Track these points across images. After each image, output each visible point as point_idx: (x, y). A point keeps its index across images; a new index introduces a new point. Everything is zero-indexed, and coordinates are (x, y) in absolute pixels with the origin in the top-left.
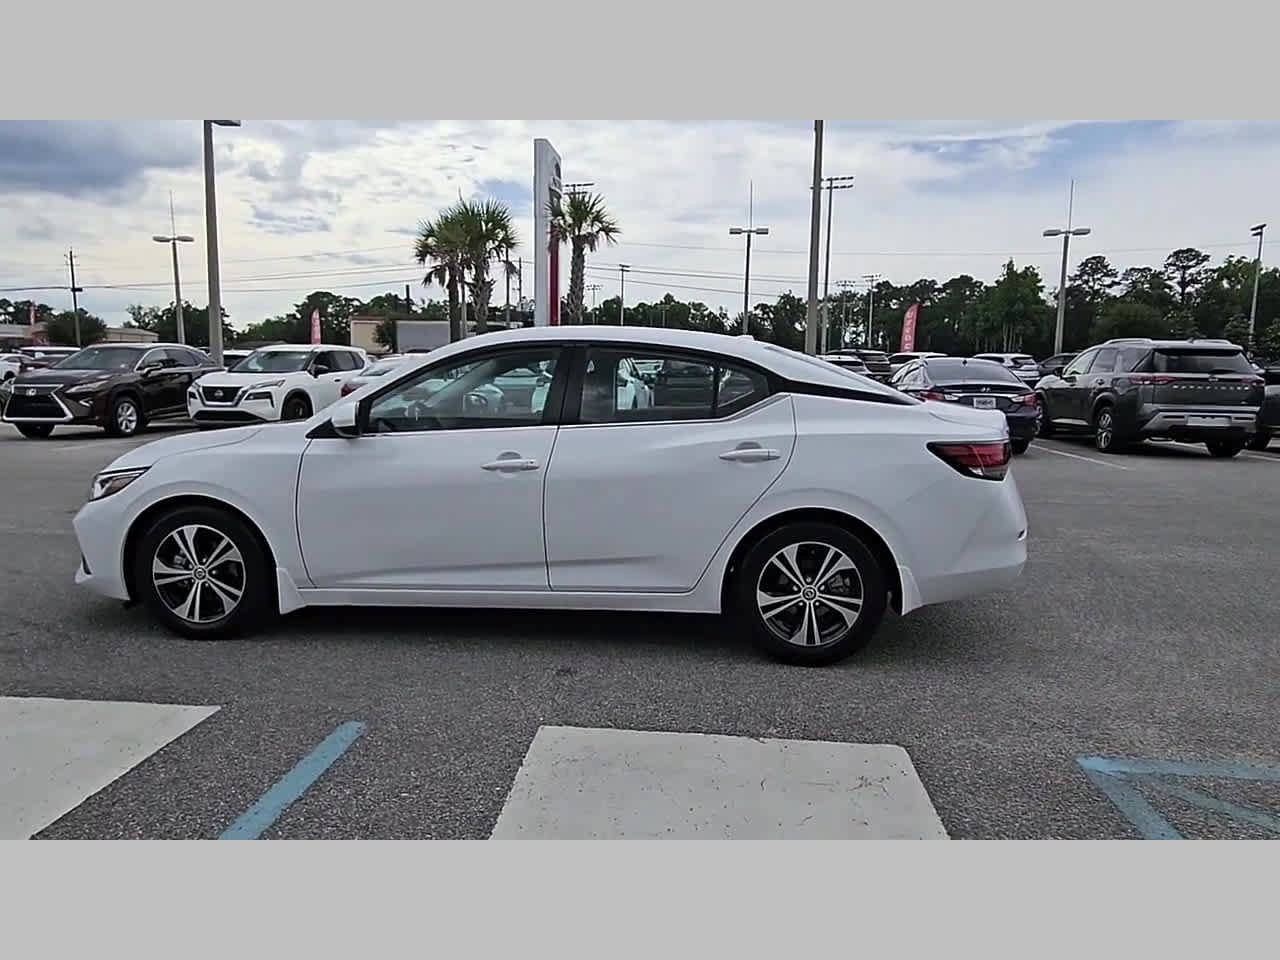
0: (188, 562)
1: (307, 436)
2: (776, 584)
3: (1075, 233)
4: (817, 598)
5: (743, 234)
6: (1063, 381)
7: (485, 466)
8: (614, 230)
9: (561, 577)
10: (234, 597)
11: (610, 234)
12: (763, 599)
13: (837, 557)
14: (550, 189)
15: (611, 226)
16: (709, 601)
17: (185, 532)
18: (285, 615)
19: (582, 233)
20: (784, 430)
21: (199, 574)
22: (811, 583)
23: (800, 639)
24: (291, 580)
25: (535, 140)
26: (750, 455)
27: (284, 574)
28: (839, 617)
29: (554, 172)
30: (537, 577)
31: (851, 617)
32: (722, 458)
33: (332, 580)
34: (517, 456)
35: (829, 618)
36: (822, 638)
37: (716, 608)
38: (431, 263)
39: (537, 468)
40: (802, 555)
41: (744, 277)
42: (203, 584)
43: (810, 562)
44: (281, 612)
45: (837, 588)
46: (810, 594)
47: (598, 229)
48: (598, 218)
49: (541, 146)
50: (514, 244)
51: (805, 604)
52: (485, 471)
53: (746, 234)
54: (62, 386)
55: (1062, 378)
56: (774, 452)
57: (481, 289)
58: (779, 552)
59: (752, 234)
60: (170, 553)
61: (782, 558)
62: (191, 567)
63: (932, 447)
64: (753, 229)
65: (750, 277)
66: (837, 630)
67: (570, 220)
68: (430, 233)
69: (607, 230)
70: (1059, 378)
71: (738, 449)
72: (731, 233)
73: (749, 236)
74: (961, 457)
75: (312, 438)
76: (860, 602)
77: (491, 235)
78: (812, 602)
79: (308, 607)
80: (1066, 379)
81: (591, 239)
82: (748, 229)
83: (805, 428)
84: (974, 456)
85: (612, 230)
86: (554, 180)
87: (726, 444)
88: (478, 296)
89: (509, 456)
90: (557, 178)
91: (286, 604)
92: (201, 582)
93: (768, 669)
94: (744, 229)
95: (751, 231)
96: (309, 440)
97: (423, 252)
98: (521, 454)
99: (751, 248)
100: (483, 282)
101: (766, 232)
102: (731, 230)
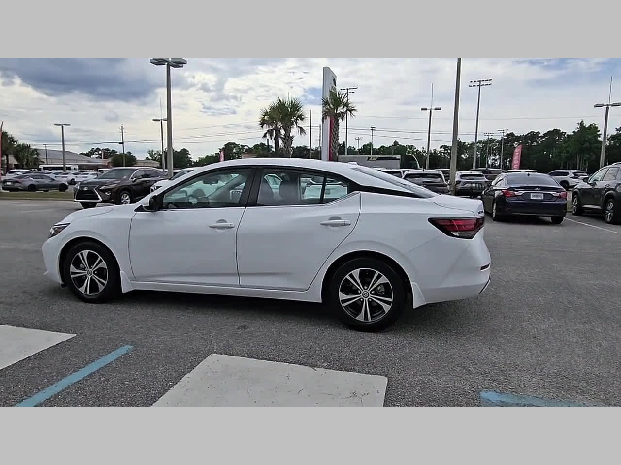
0: (85, 267)
1: (135, 211)
2: (349, 289)
3: (613, 105)
4: (370, 297)
6: (589, 185)
7: (210, 225)
8: (355, 110)
9: (246, 281)
10: (103, 284)
11: (352, 112)
12: (342, 296)
13: (379, 276)
14: (330, 91)
15: (352, 108)
16: (315, 296)
17: (83, 253)
18: (125, 293)
19: (338, 112)
20: (353, 210)
21: (89, 274)
22: (367, 289)
23: (360, 318)
24: (127, 277)
25: (324, 68)
26: (335, 223)
27: (124, 274)
28: (380, 307)
29: (333, 83)
30: (234, 280)
31: (387, 308)
32: (321, 224)
33: (144, 278)
34: (225, 221)
35: (375, 308)
36: (372, 317)
37: (318, 299)
38: (266, 128)
39: (233, 227)
40: (361, 275)
41: (428, 132)
43: (366, 278)
44: (123, 292)
45: (382, 292)
46: (366, 295)
47: (346, 110)
48: (346, 105)
49: (326, 71)
50: (304, 118)
51: (363, 300)
52: (210, 228)
53: (429, 110)
54: (98, 186)
55: (588, 183)
56: (347, 221)
57: (287, 140)
58: (350, 273)
59: (432, 110)
60: (78, 263)
61: (351, 276)
62: (86, 269)
63: (431, 220)
64: (433, 108)
65: (431, 132)
66: (380, 314)
67: (332, 106)
68: (266, 114)
69: (351, 111)
70: (586, 183)
71: (330, 220)
72: (422, 110)
73: (431, 112)
74: (446, 226)
75: (137, 211)
76: (391, 300)
77: (292, 114)
78: (367, 299)
79: (135, 290)
80: (590, 184)
81: (342, 115)
82: (430, 108)
83: (366, 210)
84: (454, 225)
86: (332, 87)
87: (324, 217)
88: (286, 143)
89: (221, 221)
91: (125, 288)
92: (90, 276)
93: (344, 332)
94: (428, 108)
95: (432, 109)
97: (262, 124)
98: (227, 221)
99: (432, 118)
100: (288, 137)
101: (440, 109)
102: (422, 108)
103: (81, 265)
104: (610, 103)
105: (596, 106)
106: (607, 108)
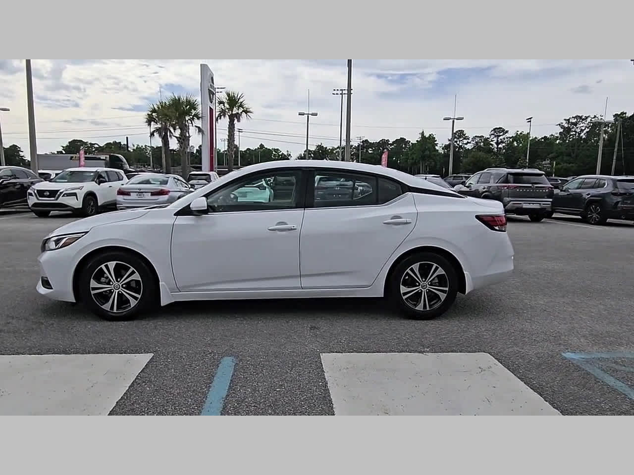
0: (110, 281)
1: (175, 215)
2: (411, 283)
3: (457, 119)
4: (427, 288)
5: (305, 115)
6: (466, 188)
7: (269, 228)
8: (249, 112)
9: (306, 282)
10: (136, 298)
11: (248, 114)
12: (403, 289)
13: (437, 268)
14: (209, 89)
15: (248, 110)
16: (378, 291)
17: (109, 265)
18: (164, 306)
19: (234, 113)
21: (117, 287)
22: (425, 281)
23: (420, 307)
24: (168, 289)
25: (201, 65)
26: (397, 222)
27: (163, 285)
28: (437, 296)
30: (295, 283)
31: (443, 296)
32: (384, 223)
33: (189, 288)
34: (285, 224)
35: (433, 297)
36: (429, 306)
37: (381, 294)
38: (154, 126)
39: (295, 229)
40: (421, 268)
41: (306, 136)
42: (118, 292)
43: (425, 271)
44: (162, 305)
45: (435, 283)
46: (424, 286)
47: (241, 111)
48: (241, 106)
49: (204, 68)
50: (200, 117)
51: (422, 291)
52: (270, 231)
53: (307, 115)
55: (465, 186)
56: (409, 220)
57: (183, 140)
58: (411, 267)
59: (310, 116)
60: (99, 276)
61: (412, 270)
62: (111, 283)
63: (478, 217)
65: (309, 136)
66: (436, 303)
67: (227, 106)
68: (154, 111)
69: (246, 112)
70: (463, 186)
71: (392, 219)
72: (299, 115)
73: (308, 117)
74: (490, 222)
76: (447, 289)
77: (188, 113)
78: (425, 290)
79: (176, 302)
80: (467, 187)
81: (238, 116)
82: (308, 113)
83: (422, 209)
84: (495, 221)
87: (386, 217)
88: (182, 143)
89: (281, 224)
90: (212, 84)
91: (164, 302)
92: (117, 291)
93: (406, 322)
94: (305, 113)
95: (309, 114)
96: (176, 217)
97: (150, 120)
98: (288, 223)
99: (309, 122)
100: (185, 136)
101: (316, 115)
102: (299, 113)
103: (102, 279)
104: (456, 117)
105: (445, 119)
106: (453, 121)
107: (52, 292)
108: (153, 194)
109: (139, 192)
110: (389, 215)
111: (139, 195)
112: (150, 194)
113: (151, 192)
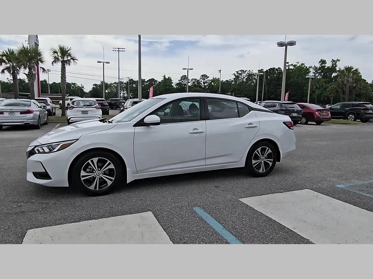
0: (94, 170)
4: (264, 160)
5: (102, 63)
7: (189, 132)
9: (209, 162)
10: (111, 180)
11: (75, 61)
12: (254, 162)
13: (268, 150)
14: (35, 43)
15: (74, 58)
16: (242, 164)
17: (93, 160)
18: (129, 183)
19: (65, 59)
21: (98, 174)
22: (263, 157)
23: (261, 171)
26: (251, 126)
27: (129, 170)
28: (268, 164)
31: (271, 164)
32: (246, 127)
33: (142, 171)
34: (198, 129)
36: (265, 169)
37: (244, 165)
40: (261, 150)
41: (103, 76)
42: (100, 177)
44: (127, 182)
47: (70, 59)
48: (70, 55)
51: (262, 162)
56: (256, 125)
58: (257, 150)
63: (284, 123)
64: (105, 62)
65: (105, 76)
66: (268, 167)
67: (59, 54)
68: (4, 55)
69: (73, 60)
73: (104, 64)
74: (288, 125)
75: (135, 126)
76: (272, 160)
81: (68, 62)
82: (103, 61)
85: (75, 59)
86: (36, 39)
88: (30, 77)
90: (37, 39)
94: (102, 61)
95: (104, 62)
99: (104, 67)
101: (109, 63)
102: (98, 61)
103: (87, 169)
104: (189, 68)
105: (183, 69)
106: (188, 71)
107: (52, 181)
108: (22, 113)
109: (10, 112)
110: (247, 123)
111: (11, 114)
112: (19, 113)
113: (20, 112)
